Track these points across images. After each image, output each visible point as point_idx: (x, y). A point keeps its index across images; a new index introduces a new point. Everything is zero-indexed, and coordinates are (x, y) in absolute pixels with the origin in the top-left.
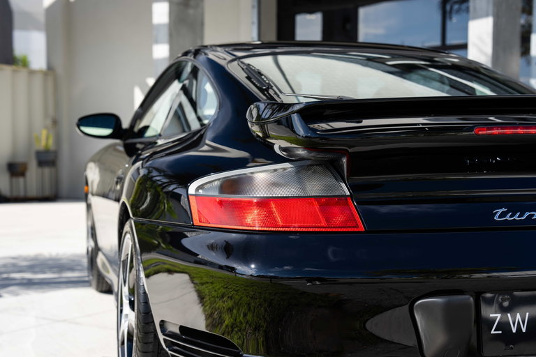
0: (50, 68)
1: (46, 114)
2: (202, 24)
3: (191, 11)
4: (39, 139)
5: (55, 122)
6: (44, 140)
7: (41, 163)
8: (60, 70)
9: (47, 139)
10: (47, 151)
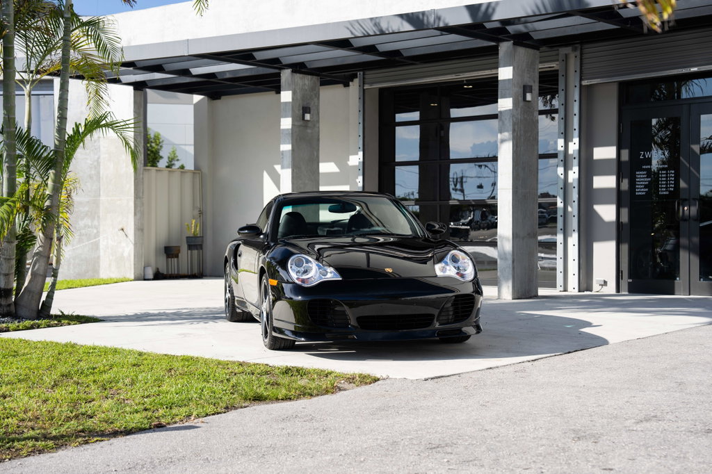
0: (197, 167)
1: (194, 207)
2: (318, 140)
3: (309, 131)
4: (189, 227)
5: (201, 213)
6: (193, 228)
7: (190, 247)
8: (205, 170)
9: (196, 226)
10: (195, 237)
